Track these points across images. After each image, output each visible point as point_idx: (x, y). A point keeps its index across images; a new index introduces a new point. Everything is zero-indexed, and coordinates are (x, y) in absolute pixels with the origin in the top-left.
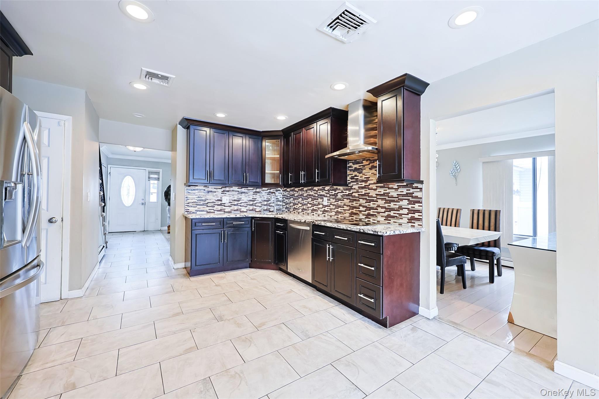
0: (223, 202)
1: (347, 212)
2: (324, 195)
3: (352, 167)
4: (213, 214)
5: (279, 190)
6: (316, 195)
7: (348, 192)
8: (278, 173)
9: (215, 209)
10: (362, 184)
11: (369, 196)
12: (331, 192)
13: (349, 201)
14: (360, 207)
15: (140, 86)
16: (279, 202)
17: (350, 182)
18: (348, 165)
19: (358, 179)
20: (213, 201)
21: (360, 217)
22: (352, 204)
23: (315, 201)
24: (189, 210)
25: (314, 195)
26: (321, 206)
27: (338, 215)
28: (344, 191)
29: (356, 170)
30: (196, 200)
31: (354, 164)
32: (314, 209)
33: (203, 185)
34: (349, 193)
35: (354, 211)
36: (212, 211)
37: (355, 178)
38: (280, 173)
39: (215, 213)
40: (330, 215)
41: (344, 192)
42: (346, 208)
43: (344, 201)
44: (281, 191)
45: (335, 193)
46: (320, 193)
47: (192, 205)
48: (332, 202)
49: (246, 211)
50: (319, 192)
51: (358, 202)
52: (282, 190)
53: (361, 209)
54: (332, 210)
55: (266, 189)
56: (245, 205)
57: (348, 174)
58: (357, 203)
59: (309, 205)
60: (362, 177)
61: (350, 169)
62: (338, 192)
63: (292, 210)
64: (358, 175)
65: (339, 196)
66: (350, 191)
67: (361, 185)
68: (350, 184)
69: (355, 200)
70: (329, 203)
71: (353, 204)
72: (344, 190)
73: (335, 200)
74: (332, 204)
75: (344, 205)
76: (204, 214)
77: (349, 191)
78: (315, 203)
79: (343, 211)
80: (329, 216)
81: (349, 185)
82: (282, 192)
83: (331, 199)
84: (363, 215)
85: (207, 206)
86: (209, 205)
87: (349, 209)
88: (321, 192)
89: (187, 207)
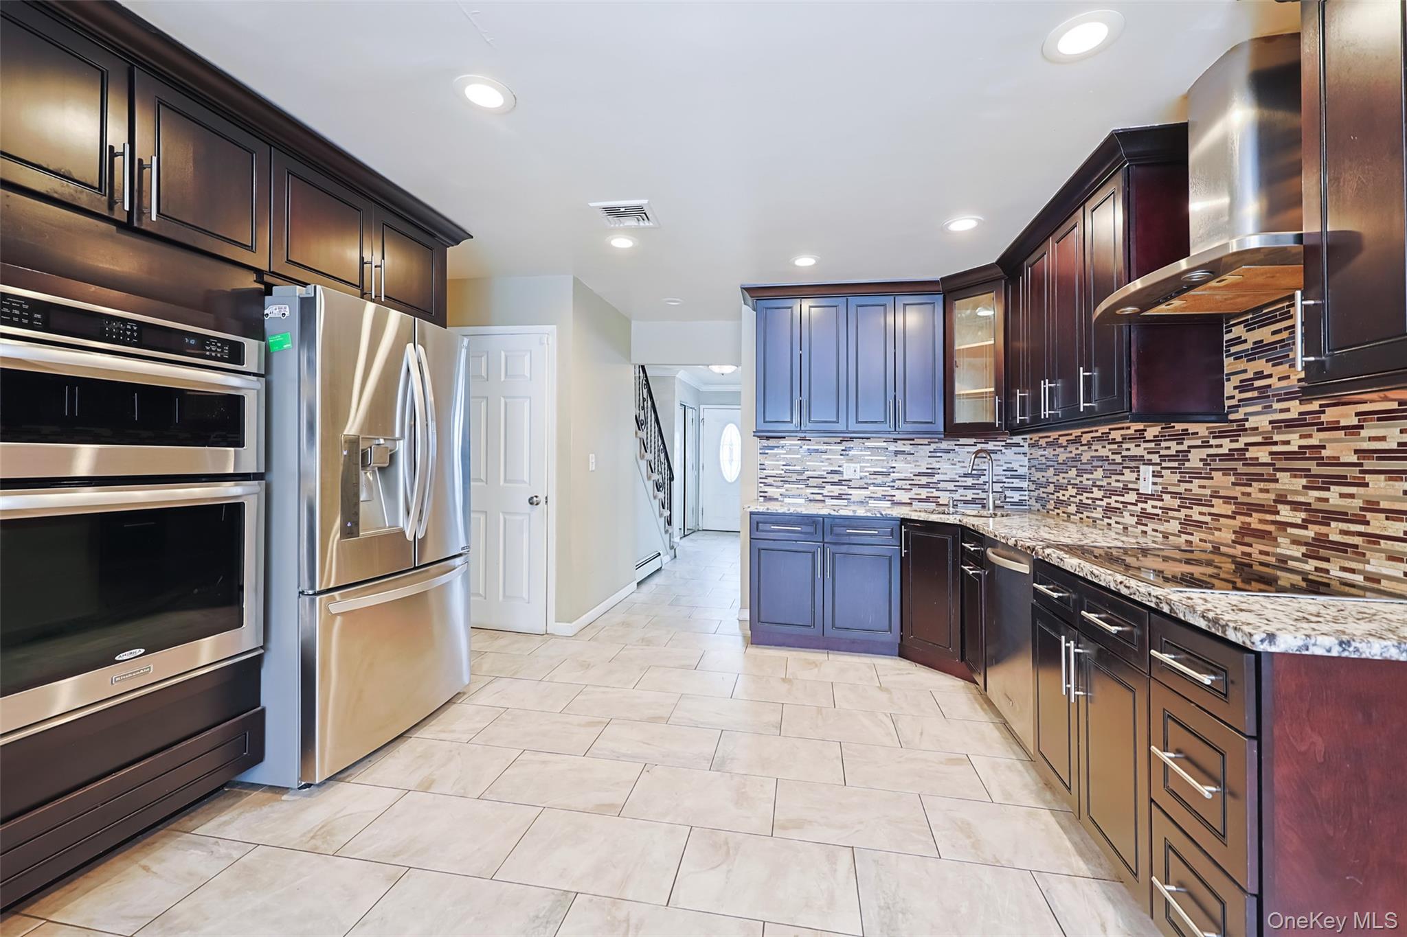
0: (845, 477)
1: (1228, 527)
2: (1141, 459)
3: (1245, 341)
4: (820, 505)
5: (1018, 445)
6: (1118, 459)
7: (1227, 445)
8: (990, 392)
9: (825, 492)
10: (1288, 410)
11: (1322, 458)
12: (1164, 444)
13: (1232, 479)
14: (1280, 507)
15: (622, 242)
16: (1018, 480)
17: (1234, 402)
18: (1226, 337)
19: (1270, 386)
20: (822, 473)
21: (1279, 550)
22: (1243, 494)
23: (1114, 477)
24: (766, 492)
25: (1111, 457)
26: (1131, 497)
27: (1192, 534)
28: (1212, 442)
29: (1260, 349)
30: (783, 470)
31: (1250, 327)
32: (1112, 505)
33: (796, 436)
34: (1230, 450)
35: (1254, 521)
36: (820, 497)
37: (1257, 384)
38: (997, 392)
39: (827, 503)
40: (1161, 532)
41: (1211, 446)
42: (1220, 507)
43: (1212, 478)
44: (1023, 446)
45: (1180, 448)
46: (1128, 449)
47: (774, 481)
48: (1170, 485)
49: (909, 501)
50: (1125, 446)
51: (1271, 486)
52: (1026, 445)
53: (1286, 513)
54: (1171, 513)
55: (972, 441)
56: (906, 484)
57: (1225, 372)
58: (1267, 491)
59: (1097, 493)
60: (1288, 377)
61: (1233, 350)
62: (1189, 447)
63: (1051, 505)
64: (1268, 369)
65: (1195, 460)
66: (1237, 441)
67: (1282, 411)
68: (1237, 412)
69: (1259, 478)
70: (1159, 488)
71: (1249, 494)
72: (1214, 437)
73: (1178, 476)
74: (1171, 489)
75: (1211, 496)
76: (800, 505)
77: (1231, 441)
78: (1114, 484)
79: (1208, 519)
80: (1161, 535)
81: (1231, 417)
82: (1026, 449)
83: (1164, 472)
84: (1296, 542)
85: (807, 486)
86: (812, 482)
87: (1233, 512)
88: (1132, 446)
89: (762, 485)
